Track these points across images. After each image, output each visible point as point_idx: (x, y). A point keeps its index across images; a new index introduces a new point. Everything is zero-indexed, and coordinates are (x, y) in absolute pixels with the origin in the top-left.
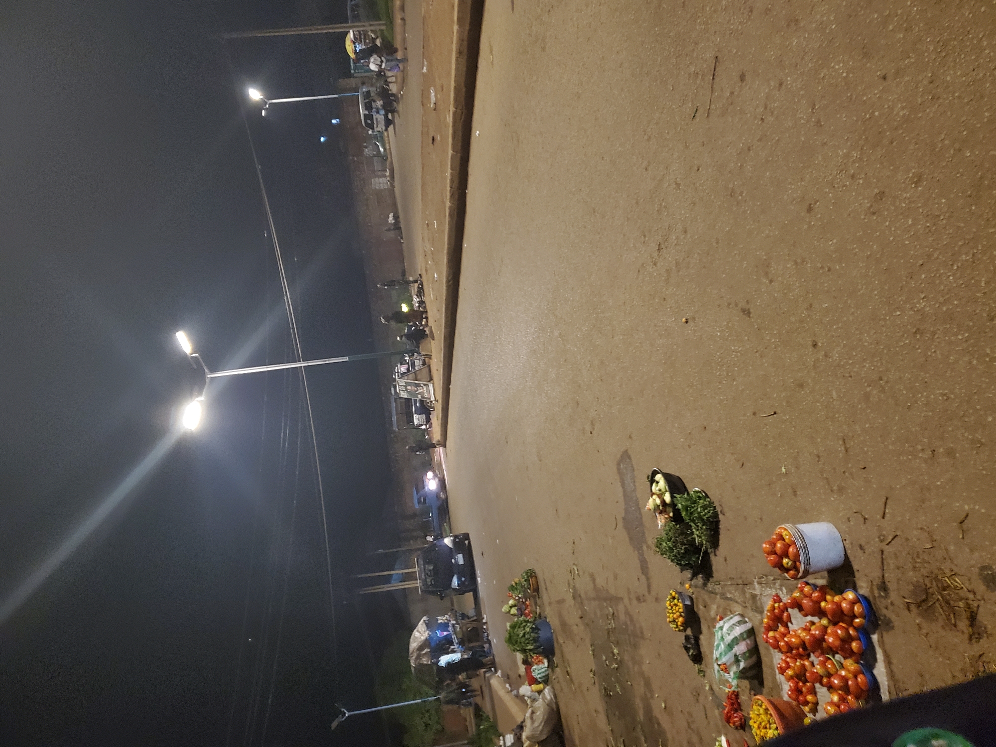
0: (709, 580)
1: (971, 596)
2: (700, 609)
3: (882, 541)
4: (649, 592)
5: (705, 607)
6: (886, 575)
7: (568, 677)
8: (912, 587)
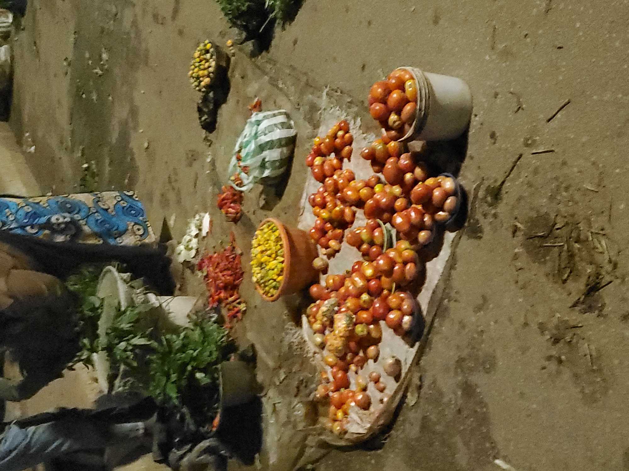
0: (260, 52)
1: (609, 267)
2: (235, 78)
3: (527, 145)
4: (174, 18)
5: (242, 78)
6: (507, 184)
7: (35, 48)
8: (534, 214)
